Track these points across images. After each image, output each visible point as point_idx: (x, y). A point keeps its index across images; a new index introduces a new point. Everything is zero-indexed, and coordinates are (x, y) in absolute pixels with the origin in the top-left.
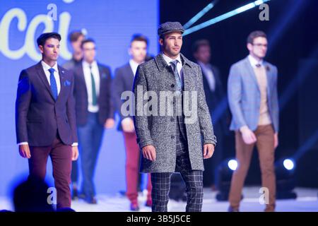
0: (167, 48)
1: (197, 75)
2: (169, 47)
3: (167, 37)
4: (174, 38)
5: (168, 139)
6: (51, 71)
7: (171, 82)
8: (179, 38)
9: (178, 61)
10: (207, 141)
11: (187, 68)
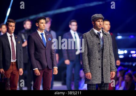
0: (96, 26)
1: (109, 39)
2: (97, 25)
3: (96, 21)
4: (99, 21)
5: (98, 68)
6: (42, 34)
7: (98, 42)
8: (102, 21)
9: (101, 32)
10: (112, 70)
11: (105, 35)
